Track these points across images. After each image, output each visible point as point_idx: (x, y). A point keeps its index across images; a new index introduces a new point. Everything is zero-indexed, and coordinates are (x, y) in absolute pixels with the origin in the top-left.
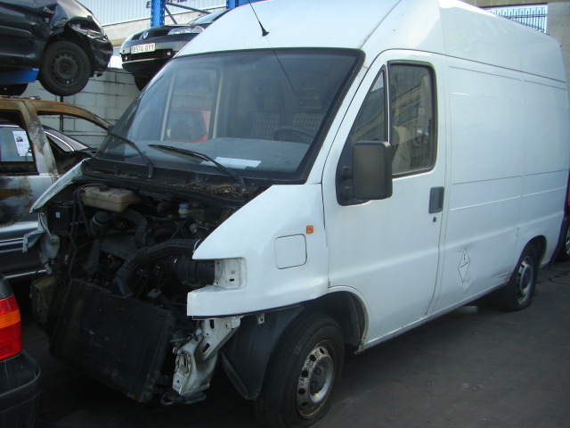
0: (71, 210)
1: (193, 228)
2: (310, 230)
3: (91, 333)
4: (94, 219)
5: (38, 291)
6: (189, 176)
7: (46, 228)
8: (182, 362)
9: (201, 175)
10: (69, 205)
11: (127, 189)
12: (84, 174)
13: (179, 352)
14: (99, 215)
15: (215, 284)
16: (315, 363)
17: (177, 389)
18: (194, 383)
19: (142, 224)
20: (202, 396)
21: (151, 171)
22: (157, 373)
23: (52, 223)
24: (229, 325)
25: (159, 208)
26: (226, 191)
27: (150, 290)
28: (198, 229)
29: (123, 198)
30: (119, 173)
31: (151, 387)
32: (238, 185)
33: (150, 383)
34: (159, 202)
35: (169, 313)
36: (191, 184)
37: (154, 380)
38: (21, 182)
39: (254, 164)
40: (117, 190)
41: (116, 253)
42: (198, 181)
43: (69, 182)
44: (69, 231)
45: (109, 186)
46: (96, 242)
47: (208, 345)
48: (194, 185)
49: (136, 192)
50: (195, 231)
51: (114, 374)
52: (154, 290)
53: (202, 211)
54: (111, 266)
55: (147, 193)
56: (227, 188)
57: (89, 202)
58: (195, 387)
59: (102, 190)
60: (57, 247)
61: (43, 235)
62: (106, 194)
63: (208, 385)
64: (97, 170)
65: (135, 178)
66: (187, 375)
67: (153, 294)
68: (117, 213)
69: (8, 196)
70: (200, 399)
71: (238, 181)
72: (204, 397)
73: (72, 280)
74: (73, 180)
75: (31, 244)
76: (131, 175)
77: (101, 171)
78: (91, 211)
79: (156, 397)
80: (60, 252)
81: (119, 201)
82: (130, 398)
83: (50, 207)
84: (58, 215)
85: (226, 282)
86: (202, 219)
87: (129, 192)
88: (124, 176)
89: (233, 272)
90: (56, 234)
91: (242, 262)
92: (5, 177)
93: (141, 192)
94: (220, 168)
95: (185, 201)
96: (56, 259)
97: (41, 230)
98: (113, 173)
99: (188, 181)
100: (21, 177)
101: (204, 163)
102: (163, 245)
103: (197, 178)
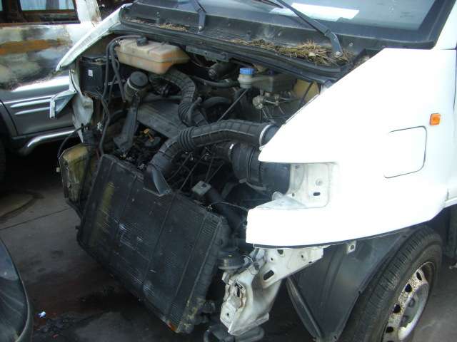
0: (104, 67)
1: (258, 101)
2: (435, 120)
3: (122, 227)
4: (128, 82)
5: (66, 164)
6: (254, 29)
7: (78, 88)
8: (234, 290)
9: (271, 28)
10: (102, 61)
11: (171, 43)
12: (122, 23)
13: (231, 282)
14: (135, 76)
15: (289, 195)
16: (410, 295)
17: (226, 324)
18: (250, 317)
19: (189, 89)
20: (259, 334)
21: (202, 20)
22: (200, 300)
23: (84, 82)
24: (306, 255)
25: (212, 71)
26: (311, 54)
27: (195, 183)
28: (265, 104)
29: (165, 56)
30: (162, 22)
31: (192, 317)
32: (329, 46)
33: (191, 313)
34: (212, 63)
35: (220, 220)
36: (257, 40)
37: (195, 309)
38: (59, 31)
39: (350, 14)
40: (158, 45)
41: (155, 126)
42: (267, 37)
43: (105, 33)
44: (102, 93)
45: (149, 39)
46: (132, 110)
47: (271, 273)
48: (261, 42)
49: (182, 48)
50: (261, 106)
51: (147, 287)
52: (201, 183)
53: (271, 79)
54: (148, 144)
55: (196, 51)
56: (312, 49)
57: (125, 59)
58: (249, 322)
59: (139, 44)
60: (91, 111)
61: (75, 96)
62: (144, 50)
63: (267, 317)
64: (137, 18)
65: (182, 29)
66: (241, 310)
67: (200, 189)
68: (159, 75)
69: (45, 48)
70: (256, 338)
71: (328, 40)
72: (262, 335)
73: (103, 155)
74: (110, 31)
75: (60, 108)
76: (178, 25)
77: (142, 19)
78: (127, 70)
79: (199, 329)
80: (94, 117)
81: (160, 60)
82: (165, 323)
83: (81, 64)
84: (90, 73)
85: (308, 197)
86: (271, 90)
87: (174, 48)
88: (168, 27)
89: (319, 183)
90: (89, 95)
91: (335, 167)
92: (41, 26)
93: (189, 49)
94: (301, 18)
95: (248, 64)
96: (89, 125)
97: (71, 91)
98: (153, 22)
99: (253, 36)
100: (59, 27)
101: (276, 10)
102: (215, 127)
103: (266, 32)
